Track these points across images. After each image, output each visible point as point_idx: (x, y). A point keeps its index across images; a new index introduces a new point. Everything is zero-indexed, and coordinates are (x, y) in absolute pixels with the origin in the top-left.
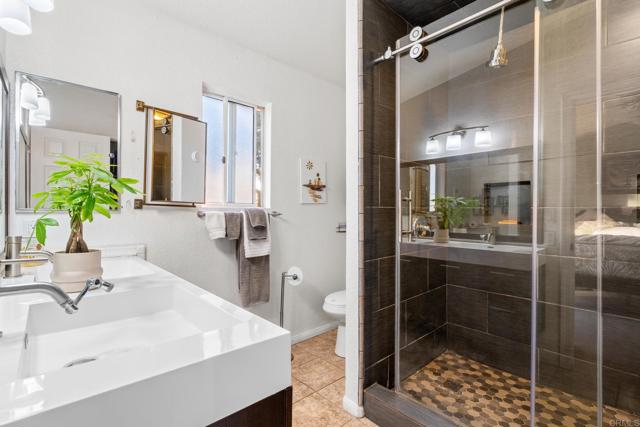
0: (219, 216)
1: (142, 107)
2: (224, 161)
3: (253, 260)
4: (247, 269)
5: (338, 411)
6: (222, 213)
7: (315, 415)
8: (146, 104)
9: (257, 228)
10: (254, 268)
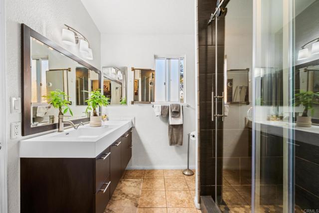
0: (158, 107)
1: (133, 69)
2: (165, 84)
3: (174, 126)
4: (171, 129)
5: (191, 202)
6: (160, 106)
7: (180, 198)
8: (135, 68)
9: (174, 112)
10: (174, 129)
